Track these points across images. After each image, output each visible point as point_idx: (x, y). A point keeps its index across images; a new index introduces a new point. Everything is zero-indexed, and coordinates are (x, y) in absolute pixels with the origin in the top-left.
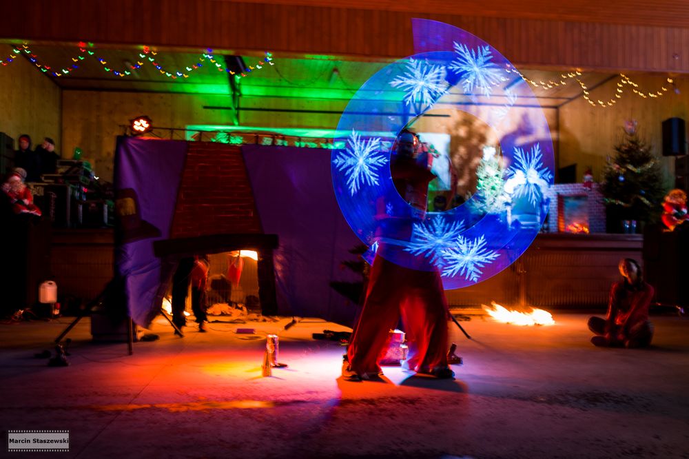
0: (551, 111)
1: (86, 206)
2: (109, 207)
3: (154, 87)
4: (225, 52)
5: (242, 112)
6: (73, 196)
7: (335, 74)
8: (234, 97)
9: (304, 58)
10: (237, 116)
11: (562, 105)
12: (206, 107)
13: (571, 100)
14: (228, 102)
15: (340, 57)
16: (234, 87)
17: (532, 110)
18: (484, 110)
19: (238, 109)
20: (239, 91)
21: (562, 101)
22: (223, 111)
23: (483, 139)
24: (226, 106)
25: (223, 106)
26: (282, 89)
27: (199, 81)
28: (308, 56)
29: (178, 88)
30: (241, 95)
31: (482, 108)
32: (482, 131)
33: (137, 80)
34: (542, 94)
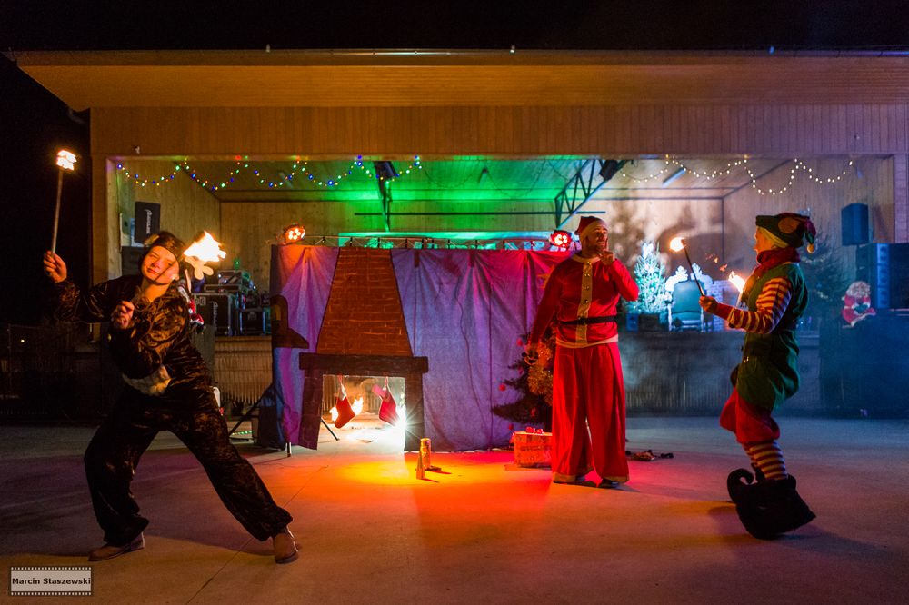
0: (715, 202)
1: (245, 315)
2: (266, 316)
3: (307, 196)
4: (374, 158)
5: (392, 217)
6: (233, 306)
7: (484, 175)
8: (384, 202)
9: (452, 160)
10: (388, 222)
11: (728, 195)
12: (356, 214)
13: (737, 189)
14: (379, 208)
15: (489, 157)
16: (384, 193)
17: (694, 202)
18: (642, 205)
19: (389, 214)
20: (390, 196)
21: (726, 191)
22: (373, 217)
23: (641, 235)
24: (376, 212)
25: (373, 212)
26: (432, 192)
27: (350, 188)
28: (457, 158)
29: (331, 196)
30: (391, 200)
31: (639, 202)
32: (640, 227)
33: (291, 191)
34: (704, 185)
